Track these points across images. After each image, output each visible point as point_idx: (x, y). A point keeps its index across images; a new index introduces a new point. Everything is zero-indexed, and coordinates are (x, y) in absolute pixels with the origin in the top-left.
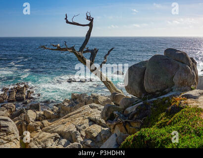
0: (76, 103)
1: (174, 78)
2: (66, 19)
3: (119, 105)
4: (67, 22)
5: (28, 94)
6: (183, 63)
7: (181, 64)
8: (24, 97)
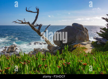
0: (36, 52)
1: (76, 36)
2: (26, 9)
3: (51, 51)
4: (27, 11)
5: (16, 49)
6: (81, 30)
7: (79, 30)
8: (14, 51)
